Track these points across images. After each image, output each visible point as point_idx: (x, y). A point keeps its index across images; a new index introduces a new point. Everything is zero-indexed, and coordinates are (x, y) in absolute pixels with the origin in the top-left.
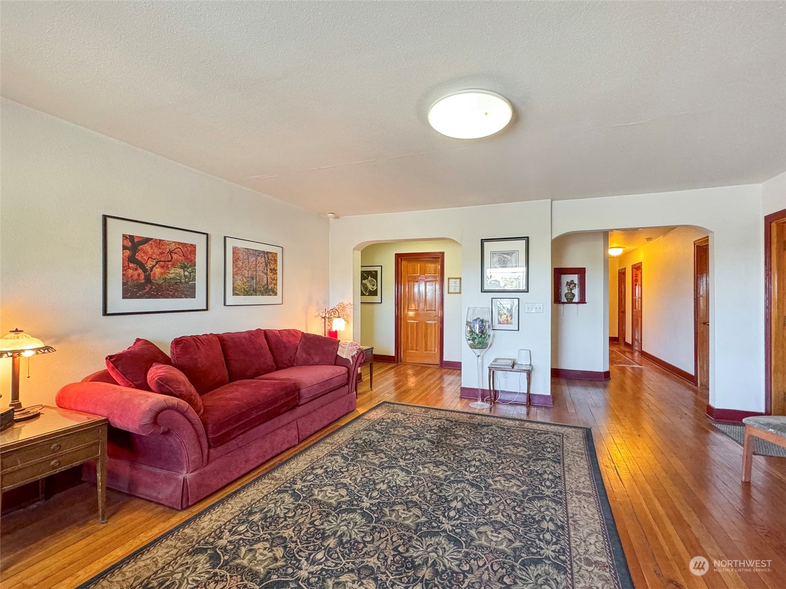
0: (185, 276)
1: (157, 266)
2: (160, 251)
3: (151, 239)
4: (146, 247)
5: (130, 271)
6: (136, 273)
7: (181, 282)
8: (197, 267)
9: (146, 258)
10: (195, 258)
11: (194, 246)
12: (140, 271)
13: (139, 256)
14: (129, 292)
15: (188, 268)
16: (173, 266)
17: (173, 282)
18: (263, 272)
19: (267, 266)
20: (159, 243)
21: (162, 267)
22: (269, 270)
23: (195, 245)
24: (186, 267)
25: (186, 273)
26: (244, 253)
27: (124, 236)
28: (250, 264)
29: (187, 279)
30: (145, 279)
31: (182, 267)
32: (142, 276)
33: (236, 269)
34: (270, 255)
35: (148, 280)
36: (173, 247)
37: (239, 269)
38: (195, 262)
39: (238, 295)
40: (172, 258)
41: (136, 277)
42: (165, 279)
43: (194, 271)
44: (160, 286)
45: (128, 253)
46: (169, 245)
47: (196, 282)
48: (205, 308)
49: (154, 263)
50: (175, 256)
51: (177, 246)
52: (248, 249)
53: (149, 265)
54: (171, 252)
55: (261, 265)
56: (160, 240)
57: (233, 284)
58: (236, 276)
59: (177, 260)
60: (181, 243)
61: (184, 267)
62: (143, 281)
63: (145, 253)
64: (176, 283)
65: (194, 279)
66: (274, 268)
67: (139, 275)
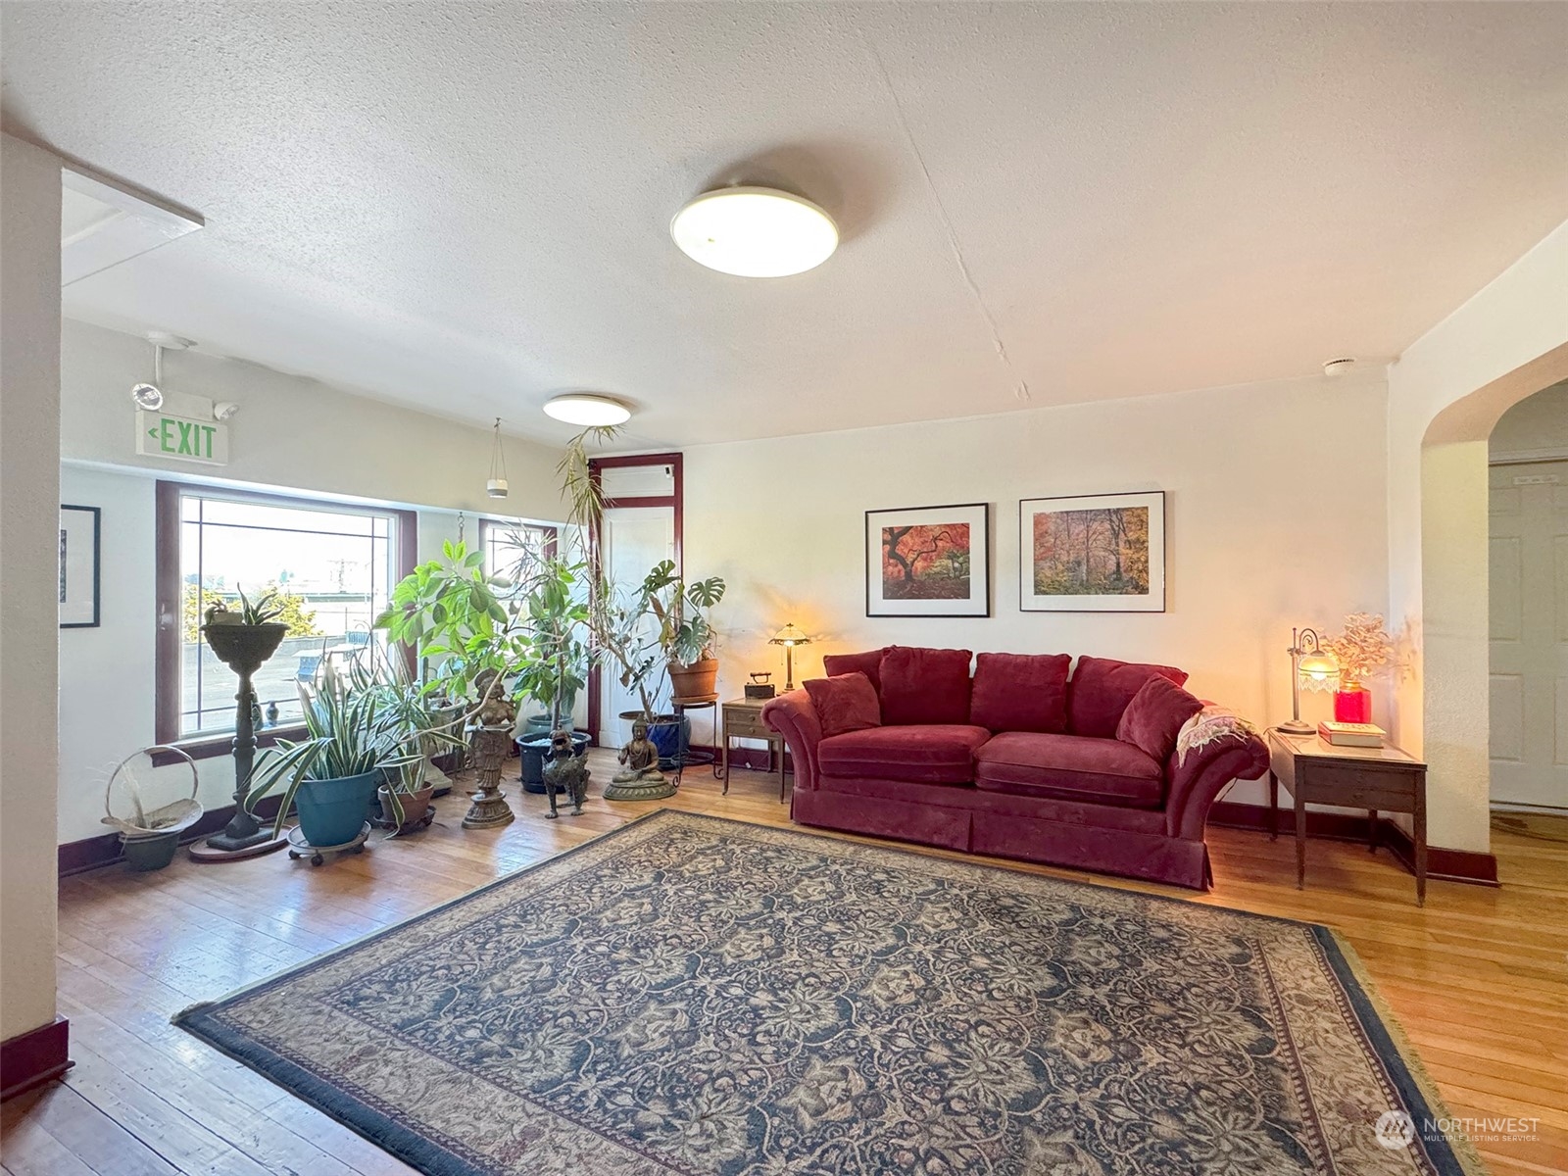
0: (954, 568)
1: (919, 559)
2: (922, 539)
3: (911, 527)
4: (906, 538)
5: (890, 568)
6: (896, 569)
7: (949, 577)
8: (971, 555)
9: (906, 551)
10: (968, 542)
11: (966, 526)
12: (900, 567)
13: (900, 550)
14: (890, 593)
15: (959, 557)
16: (939, 557)
17: (939, 577)
18: (1106, 550)
19: (1117, 536)
20: (921, 530)
21: (925, 560)
22: (1121, 544)
23: (968, 524)
24: (955, 556)
25: (956, 565)
26: (1058, 521)
27: (883, 529)
28: (1073, 537)
29: (957, 573)
30: (906, 576)
31: (949, 558)
32: (903, 573)
33: (1042, 551)
34: (1124, 514)
35: (909, 575)
36: (937, 532)
37: (1049, 549)
38: (968, 548)
39: (1045, 593)
40: (936, 546)
41: (896, 574)
42: (929, 575)
43: (967, 561)
44: (922, 583)
45: (888, 547)
46: (932, 530)
47: (971, 576)
48: (985, 613)
49: (915, 556)
50: (940, 543)
51: (943, 530)
52: (1067, 512)
53: (909, 561)
54: (936, 539)
55: (1100, 537)
56: (922, 527)
57: (1036, 575)
58: (1041, 563)
59: (944, 549)
60: (948, 525)
61: (952, 557)
62: (903, 578)
63: (905, 544)
64: (942, 579)
65: (968, 572)
66: (1138, 540)
67: (899, 571)
